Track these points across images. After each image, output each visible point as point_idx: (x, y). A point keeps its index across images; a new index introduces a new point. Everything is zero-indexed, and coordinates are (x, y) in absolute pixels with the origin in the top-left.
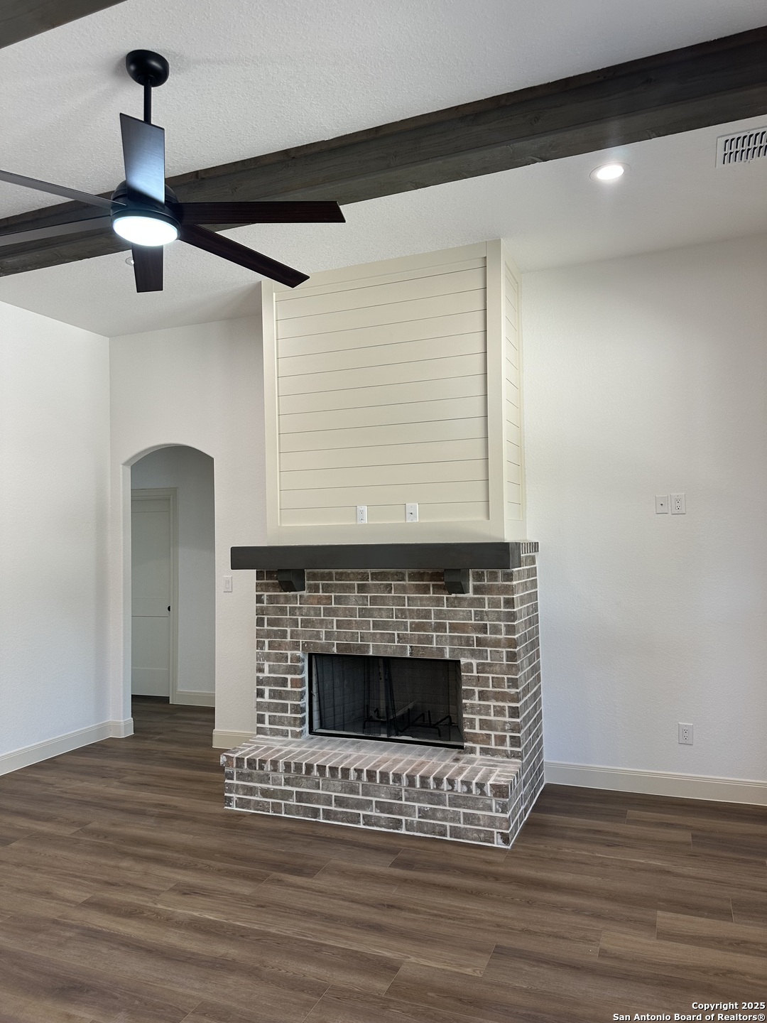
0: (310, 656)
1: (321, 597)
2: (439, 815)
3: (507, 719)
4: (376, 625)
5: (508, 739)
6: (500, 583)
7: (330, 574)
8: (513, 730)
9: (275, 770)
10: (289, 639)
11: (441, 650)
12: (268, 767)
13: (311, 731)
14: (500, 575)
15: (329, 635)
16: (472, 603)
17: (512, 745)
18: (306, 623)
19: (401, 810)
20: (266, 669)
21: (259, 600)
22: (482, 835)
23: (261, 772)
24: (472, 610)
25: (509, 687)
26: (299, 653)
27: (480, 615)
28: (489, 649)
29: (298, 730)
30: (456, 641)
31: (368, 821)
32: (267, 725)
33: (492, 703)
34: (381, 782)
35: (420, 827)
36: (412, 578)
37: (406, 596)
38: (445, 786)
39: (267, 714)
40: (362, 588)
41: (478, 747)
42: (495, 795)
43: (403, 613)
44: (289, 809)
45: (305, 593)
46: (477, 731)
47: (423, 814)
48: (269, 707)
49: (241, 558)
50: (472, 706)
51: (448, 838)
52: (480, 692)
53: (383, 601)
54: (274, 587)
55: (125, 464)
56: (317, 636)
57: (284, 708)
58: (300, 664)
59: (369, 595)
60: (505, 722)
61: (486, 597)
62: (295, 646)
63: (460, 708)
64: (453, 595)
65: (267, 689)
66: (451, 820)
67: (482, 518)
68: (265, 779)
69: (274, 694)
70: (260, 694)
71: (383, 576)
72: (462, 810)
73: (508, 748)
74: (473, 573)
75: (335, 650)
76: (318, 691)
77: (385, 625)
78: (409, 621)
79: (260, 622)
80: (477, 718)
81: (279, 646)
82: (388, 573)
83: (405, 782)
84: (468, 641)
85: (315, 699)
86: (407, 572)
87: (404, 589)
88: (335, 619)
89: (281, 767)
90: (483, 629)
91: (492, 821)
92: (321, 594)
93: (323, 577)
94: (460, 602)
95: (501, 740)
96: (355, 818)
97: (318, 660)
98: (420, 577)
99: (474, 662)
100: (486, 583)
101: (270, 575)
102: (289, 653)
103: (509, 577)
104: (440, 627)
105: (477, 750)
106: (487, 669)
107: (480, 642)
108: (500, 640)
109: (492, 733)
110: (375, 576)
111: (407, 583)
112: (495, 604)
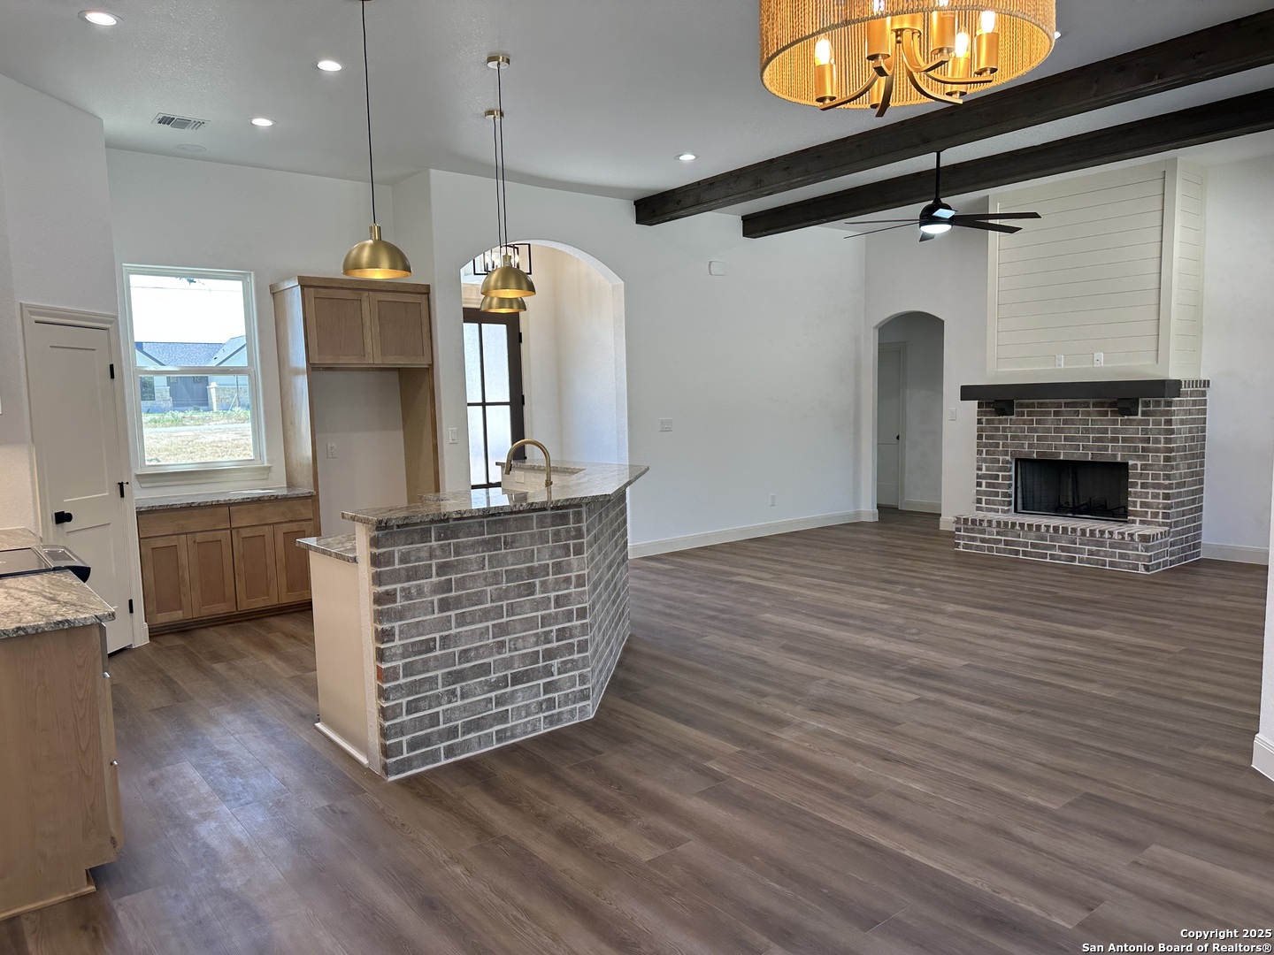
0: (1017, 460)
1: (1026, 419)
2: (1102, 553)
3: (1161, 501)
4: (1066, 439)
5: (1160, 514)
6: (1162, 408)
7: (1033, 403)
8: (1164, 508)
9: (990, 526)
10: (1001, 448)
11: (1115, 456)
12: (985, 524)
13: (1016, 511)
14: (1163, 403)
15: (1030, 446)
16: (1139, 422)
17: (1163, 518)
18: (1013, 438)
19: (1076, 551)
20: (984, 468)
21: (979, 422)
22: (1131, 566)
23: (980, 527)
24: (1140, 427)
25: (1164, 480)
26: (1008, 458)
27: (1145, 431)
28: (1151, 454)
29: (1006, 508)
30: (1126, 449)
31: (1052, 557)
32: (983, 505)
33: (1150, 491)
34: (1062, 533)
35: (1088, 561)
36: (1095, 405)
37: (1090, 418)
38: (1107, 535)
39: (984, 498)
40: (1056, 414)
41: (1138, 519)
42: (1140, 541)
43: (1087, 431)
44: (998, 550)
45: (1014, 417)
46: (1138, 509)
47: (1091, 553)
48: (985, 493)
49: (967, 393)
50: (1136, 493)
51: (1107, 568)
52: (1142, 483)
53: (1072, 422)
54: (991, 413)
55: (876, 327)
56: (1022, 446)
57: (996, 494)
58: (1008, 465)
59: (1062, 418)
60: (1159, 503)
61: (1151, 418)
62: (1006, 453)
63: (1127, 494)
64: (1126, 417)
65: (984, 482)
66: (1109, 556)
67: (1153, 363)
68: (983, 532)
69: (988, 485)
70: (979, 484)
71: (1074, 405)
72: (1118, 551)
73: (1160, 520)
74: (1142, 402)
75: (1035, 456)
76: (1022, 485)
77: (1073, 439)
78: (1091, 436)
79: (980, 437)
80: (1139, 500)
81: (994, 453)
82: (1077, 403)
83: (1079, 533)
84: (1136, 450)
85: (1019, 490)
86: (1091, 401)
87: (1088, 414)
88: (1036, 435)
89: (994, 524)
90: (1148, 440)
91: (1138, 557)
92: (1026, 417)
93: (1028, 406)
94: (1130, 422)
95: (1155, 515)
96: (1045, 556)
97: (1022, 462)
98: (1102, 405)
99: (1139, 463)
100: (1151, 408)
101: (988, 405)
102: (1001, 458)
103: (1169, 404)
104: (1115, 440)
105: (1138, 522)
106: (1149, 468)
107: (1144, 449)
108: (1159, 448)
109: (1150, 510)
110: (1067, 405)
111: (1091, 409)
112: (1157, 423)
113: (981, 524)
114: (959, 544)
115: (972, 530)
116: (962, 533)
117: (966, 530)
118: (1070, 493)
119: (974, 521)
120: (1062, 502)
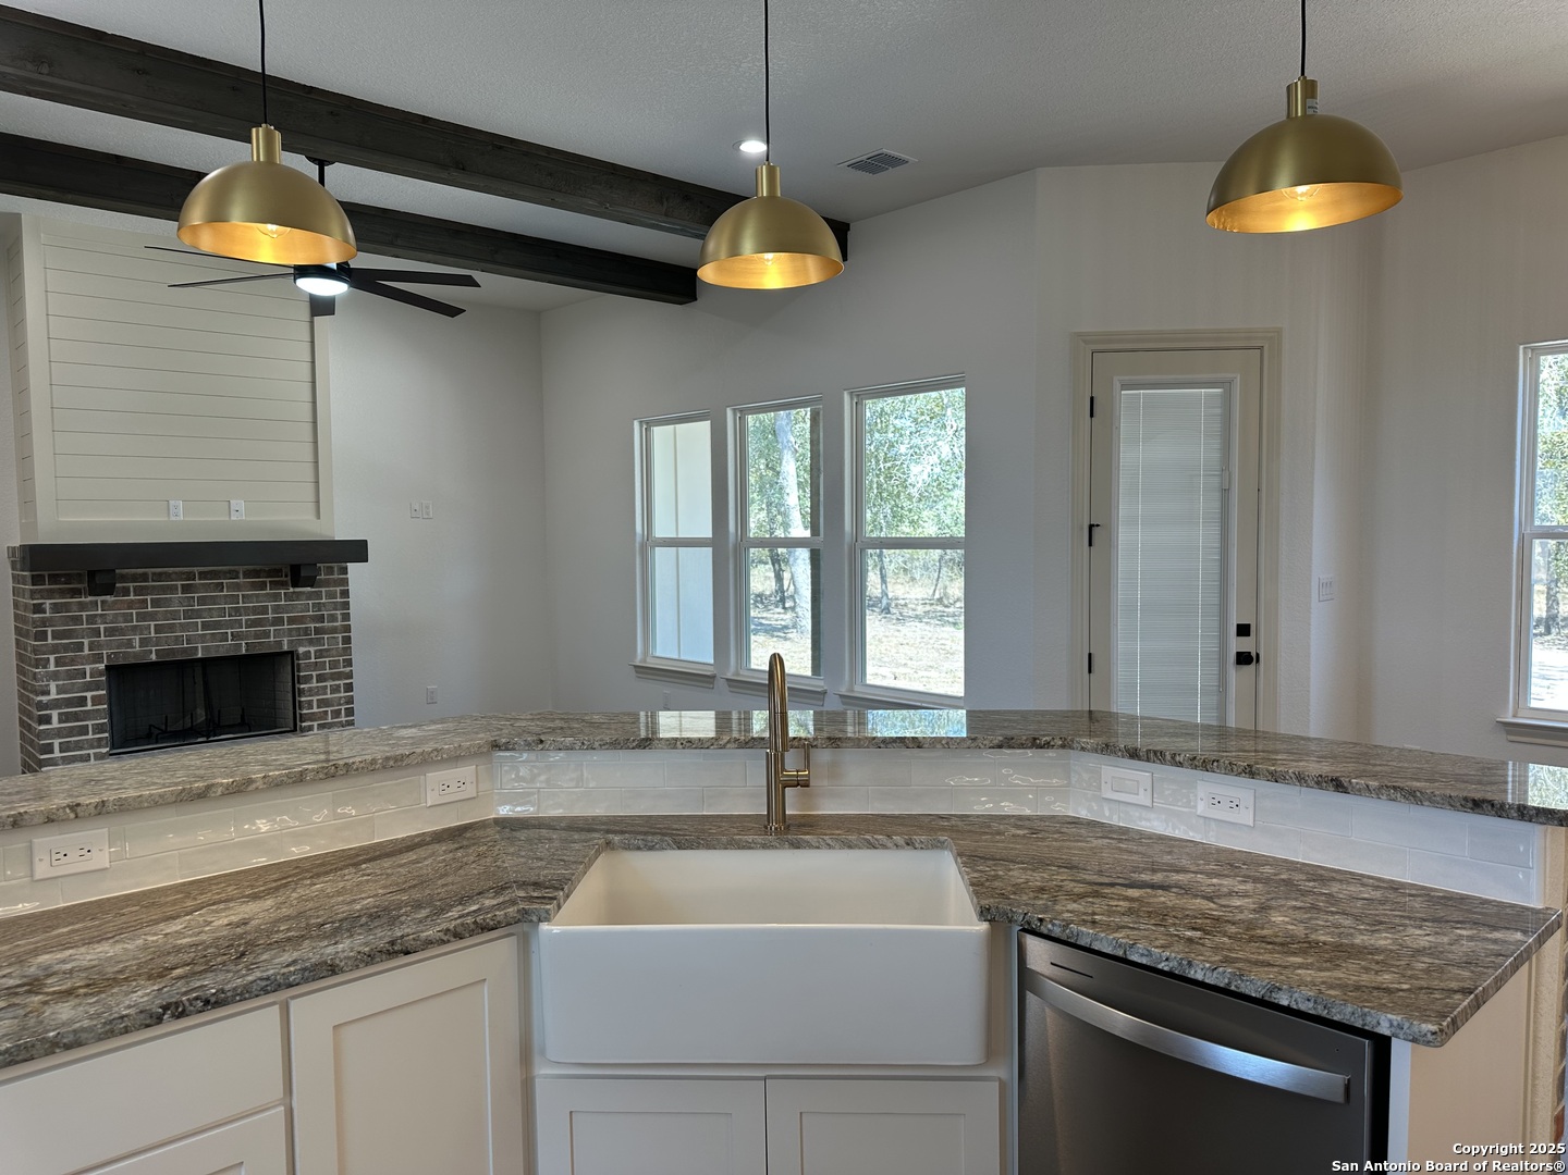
0: (111, 669)
1: (132, 600)
3: (342, 695)
4: (205, 626)
5: (343, 712)
6: (336, 576)
7: (145, 574)
8: (347, 703)
10: (86, 652)
11: (279, 643)
14: (335, 570)
15: (143, 642)
17: (347, 715)
18: (110, 632)
20: (53, 690)
21: (36, 608)
24: (310, 602)
26: (103, 667)
30: (294, 633)
33: (328, 683)
36: (247, 574)
37: (240, 594)
39: (57, 742)
40: (186, 589)
41: (315, 724)
43: (237, 611)
45: (109, 598)
46: (315, 710)
50: (310, 689)
52: (317, 675)
53: (214, 600)
56: (129, 644)
57: (83, 731)
58: (98, 679)
59: (196, 595)
60: (341, 698)
62: (96, 659)
63: (299, 693)
65: (55, 714)
69: (64, 718)
70: (46, 720)
71: (215, 575)
73: (343, 718)
75: (153, 657)
77: (217, 625)
78: (244, 618)
80: (315, 698)
81: (73, 662)
82: (220, 572)
84: (306, 631)
86: (241, 569)
87: (238, 587)
88: (152, 623)
90: (321, 619)
92: (132, 597)
93: (134, 578)
94: (297, 596)
95: (337, 714)
97: (119, 672)
98: (256, 573)
99: (312, 649)
100: (322, 577)
102: (91, 668)
103: (344, 571)
104: (277, 621)
106: (325, 654)
107: (318, 631)
108: (336, 627)
109: (329, 709)
110: (203, 575)
111: (241, 580)
112: (331, 595)
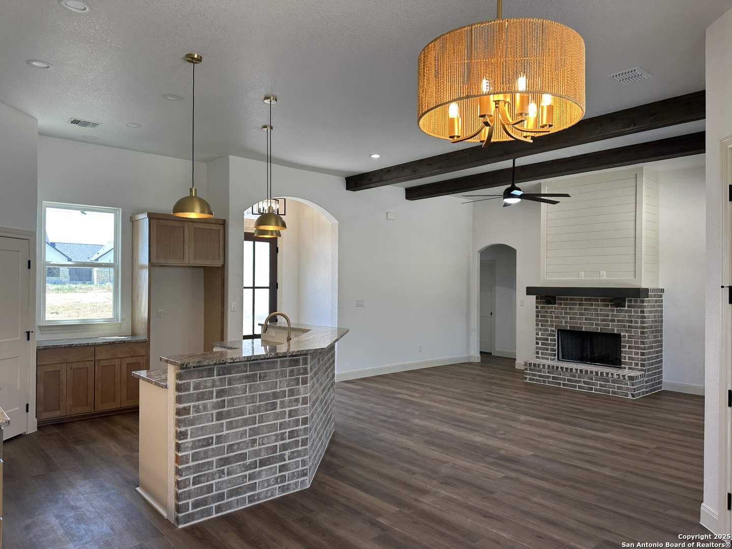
0: (558, 330)
1: (563, 307)
2: (607, 386)
3: (639, 357)
4: (586, 319)
5: (639, 364)
6: (639, 304)
7: (567, 298)
8: (642, 361)
9: (544, 368)
10: (549, 323)
11: (613, 330)
12: (541, 367)
13: (558, 359)
14: (639, 301)
15: (566, 322)
16: (627, 311)
17: (641, 366)
18: (556, 317)
19: (593, 384)
20: (540, 334)
21: (537, 307)
22: (624, 394)
23: (539, 369)
24: (627, 314)
25: (641, 344)
26: (554, 329)
27: (630, 316)
28: (633, 330)
29: (553, 358)
30: (619, 326)
31: (580, 387)
32: (540, 355)
33: (633, 350)
34: (585, 374)
35: (600, 390)
36: (602, 301)
37: (599, 308)
38: (610, 376)
39: (540, 351)
40: (580, 305)
41: (627, 367)
42: (629, 380)
43: (597, 315)
44: (549, 382)
45: (556, 306)
46: (627, 361)
47: (601, 386)
48: (541, 348)
49: (530, 291)
50: (625, 351)
51: (611, 395)
52: (629, 346)
53: (589, 310)
54: (543, 303)
55: (478, 252)
56: (561, 322)
57: (547, 349)
58: (554, 333)
59: (583, 307)
60: (639, 358)
61: (633, 309)
62: (552, 326)
63: (621, 352)
64: (619, 308)
65: (540, 342)
66: (612, 388)
67: (633, 278)
68: (539, 371)
69: (543, 344)
70: (537, 343)
71: (590, 300)
72: (616, 385)
73: (639, 367)
74: (628, 300)
75: (569, 328)
76: (561, 345)
77: (590, 319)
78: (600, 318)
79: (537, 316)
80: (627, 356)
81: (545, 326)
82: (592, 299)
83: (594, 374)
84: (625, 326)
85: (560, 347)
86: (600, 298)
87: (598, 305)
88: (569, 316)
89: (546, 367)
90: (631, 322)
91: (628, 389)
92: (563, 306)
93: (564, 300)
94: (621, 311)
95: (637, 364)
96: (575, 386)
97: (562, 332)
98: (605, 300)
99: (627, 334)
100: (633, 304)
101: (542, 298)
102: (549, 328)
103: (643, 302)
104: (613, 321)
105: (627, 368)
106: (632, 337)
107: (629, 327)
108: (638, 326)
109: (633, 362)
110: (586, 300)
111: (599, 303)
112: (636, 312)
113: (539, 367)
114: (526, 378)
115: (533, 370)
116: (528, 372)
117: (530, 370)
118: (589, 350)
119: (535, 365)
120: (585, 355)
